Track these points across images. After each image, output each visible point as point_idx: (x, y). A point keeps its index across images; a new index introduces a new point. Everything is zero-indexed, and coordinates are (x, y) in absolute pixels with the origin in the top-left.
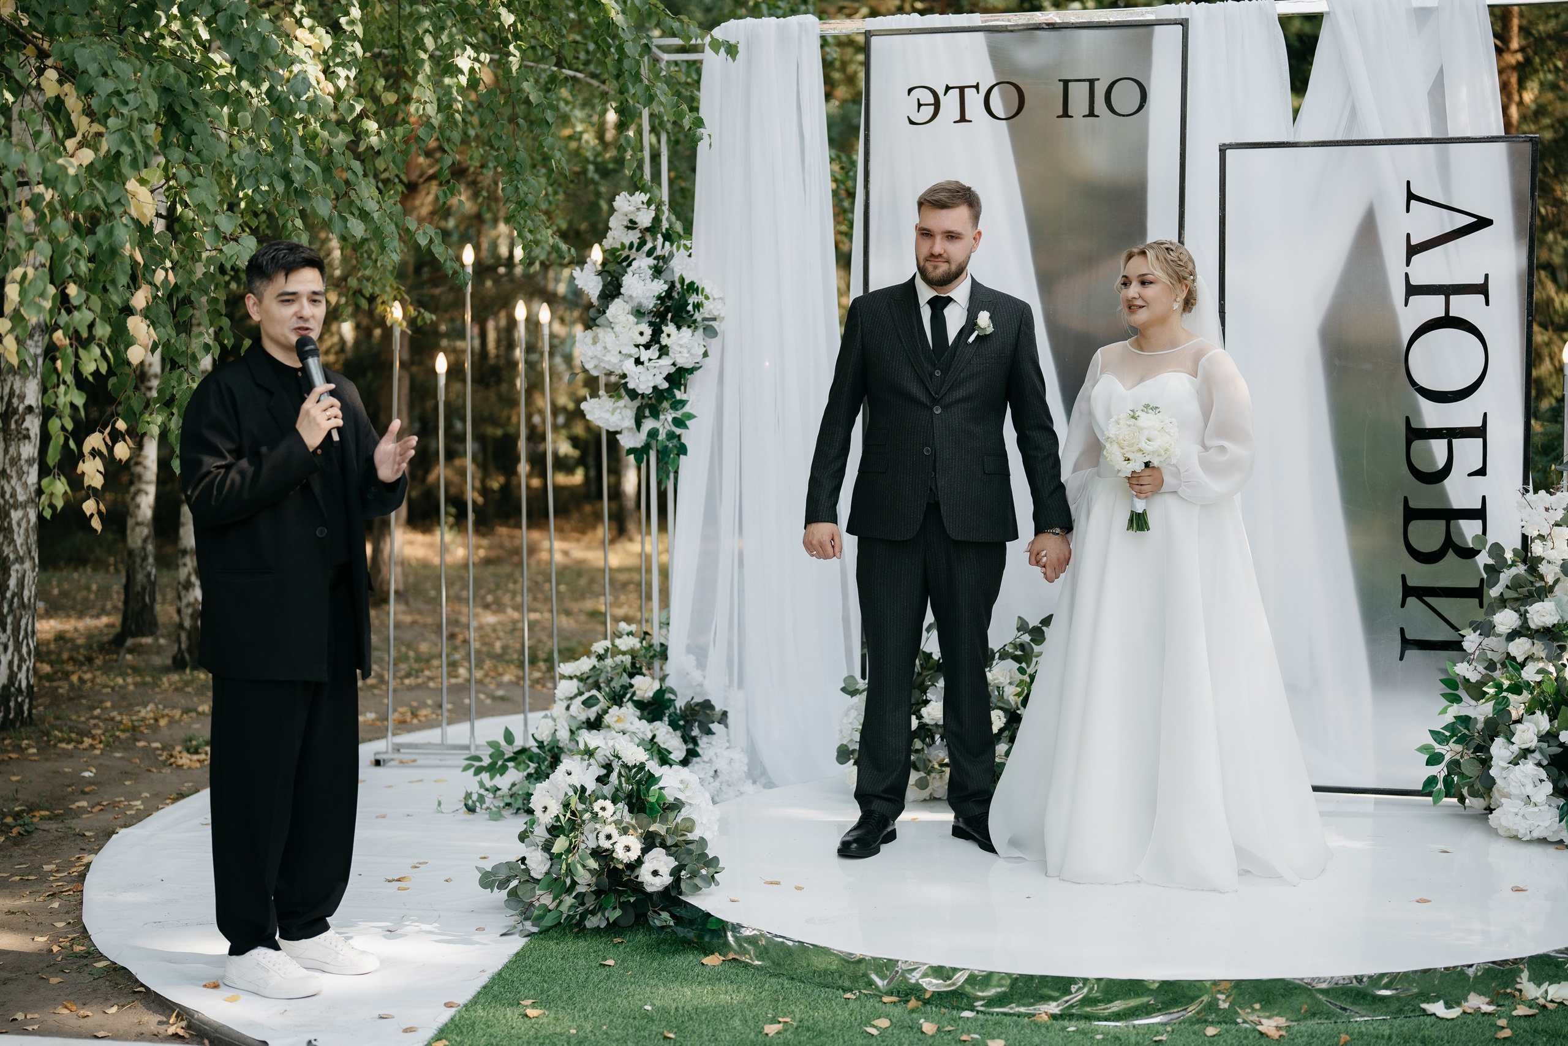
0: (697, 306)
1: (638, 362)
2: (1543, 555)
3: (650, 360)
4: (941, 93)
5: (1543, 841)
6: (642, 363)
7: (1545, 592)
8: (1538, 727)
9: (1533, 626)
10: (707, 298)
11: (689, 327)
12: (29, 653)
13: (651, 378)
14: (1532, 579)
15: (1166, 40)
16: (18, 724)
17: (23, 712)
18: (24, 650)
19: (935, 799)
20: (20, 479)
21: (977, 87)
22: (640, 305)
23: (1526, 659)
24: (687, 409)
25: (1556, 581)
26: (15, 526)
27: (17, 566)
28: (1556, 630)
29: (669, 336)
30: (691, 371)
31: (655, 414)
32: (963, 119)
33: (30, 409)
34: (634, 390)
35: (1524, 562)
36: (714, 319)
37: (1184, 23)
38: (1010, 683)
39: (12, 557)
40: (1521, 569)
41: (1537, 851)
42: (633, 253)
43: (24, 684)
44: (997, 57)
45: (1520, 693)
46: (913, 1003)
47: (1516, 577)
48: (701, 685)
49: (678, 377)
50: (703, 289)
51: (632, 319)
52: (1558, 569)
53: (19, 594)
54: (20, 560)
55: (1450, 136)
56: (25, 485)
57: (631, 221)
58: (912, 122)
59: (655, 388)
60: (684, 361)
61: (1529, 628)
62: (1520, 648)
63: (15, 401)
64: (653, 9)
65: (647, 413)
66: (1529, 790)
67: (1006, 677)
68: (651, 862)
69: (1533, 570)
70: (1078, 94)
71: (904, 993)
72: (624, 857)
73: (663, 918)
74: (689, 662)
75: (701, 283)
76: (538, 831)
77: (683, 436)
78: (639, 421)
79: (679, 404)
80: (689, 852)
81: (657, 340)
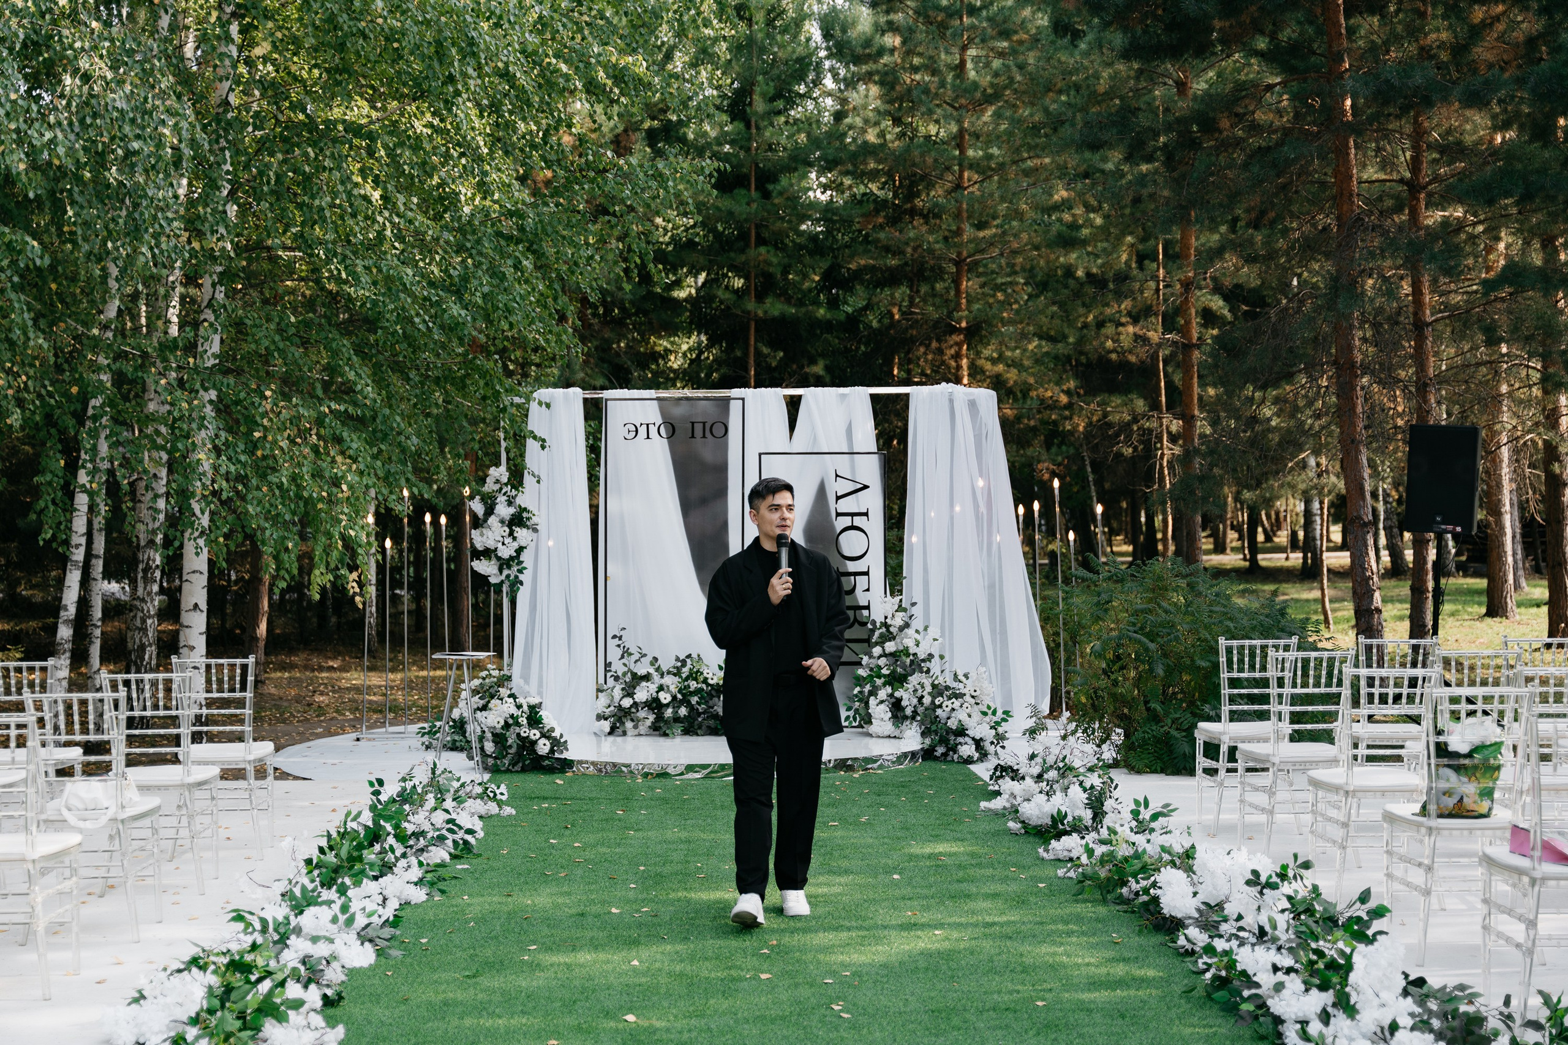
0: (528, 519)
1: (503, 544)
2: (891, 624)
3: (509, 543)
4: (638, 426)
5: (888, 736)
6: (505, 545)
7: (892, 638)
8: (886, 692)
9: (887, 653)
10: (533, 515)
11: (525, 528)
13: (509, 551)
14: (887, 633)
15: (735, 407)
19: (640, 734)
21: (654, 424)
22: (503, 518)
23: (884, 666)
24: (524, 565)
25: (897, 634)
28: (896, 654)
29: (516, 532)
30: (525, 548)
31: (509, 567)
32: (648, 438)
34: (500, 557)
35: (884, 627)
36: (538, 525)
37: (743, 398)
38: (672, 684)
40: (884, 630)
42: (497, 495)
44: (662, 411)
45: (881, 679)
47: (881, 633)
49: (520, 550)
50: (531, 511)
51: (500, 525)
52: (897, 629)
55: (854, 451)
57: (497, 480)
58: (625, 440)
59: (510, 556)
60: (523, 544)
61: (885, 654)
62: (882, 662)
65: (505, 567)
66: (883, 716)
67: (671, 682)
68: (543, 741)
69: (888, 630)
70: (698, 428)
71: (646, 775)
72: (533, 738)
73: (547, 762)
74: (522, 682)
75: (530, 508)
76: (489, 735)
77: (521, 577)
78: (501, 570)
79: (520, 563)
80: (555, 739)
81: (511, 534)
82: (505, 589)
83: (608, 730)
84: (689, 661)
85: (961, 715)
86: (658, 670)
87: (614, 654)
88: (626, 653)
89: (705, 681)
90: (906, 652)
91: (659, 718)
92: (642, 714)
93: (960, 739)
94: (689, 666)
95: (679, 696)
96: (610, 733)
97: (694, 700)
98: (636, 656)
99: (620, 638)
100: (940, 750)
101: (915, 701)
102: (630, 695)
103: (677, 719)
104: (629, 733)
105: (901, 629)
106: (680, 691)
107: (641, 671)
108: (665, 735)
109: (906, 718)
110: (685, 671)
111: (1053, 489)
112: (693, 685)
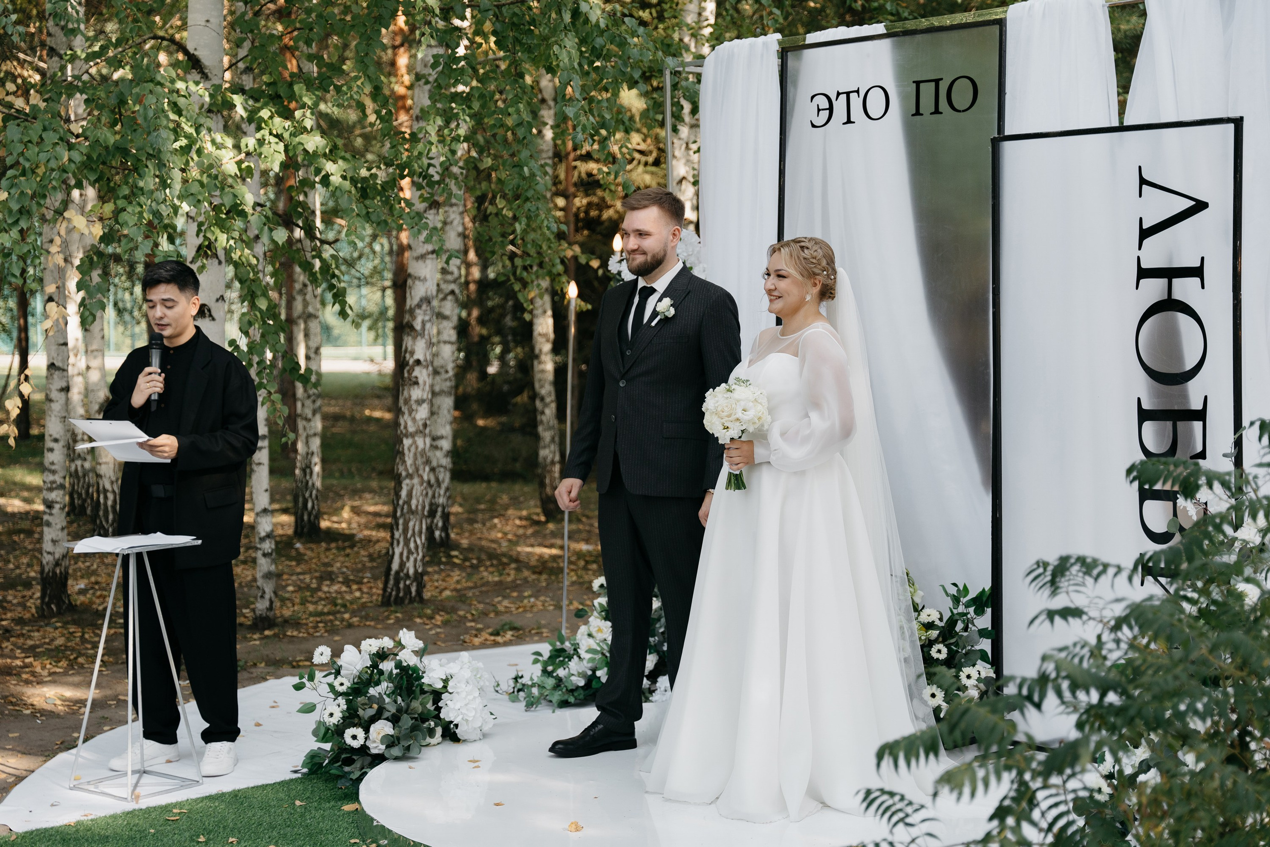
4: (833, 98)
12: (417, 547)
16: (407, 601)
17: (411, 593)
18: (412, 545)
20: (410, 414)
21: (857, 92)
26: (406, 451)
27: (407, 481)
32: (849, 121)
33: (418, 362)
37: (1000, 24)
39: (404, 474)
43: (411, 571)
53: (408, 502)
54: (410, 476)
56: (414, 420)
58: (813, 126)
63: (408, 356)
70: (927, 94)
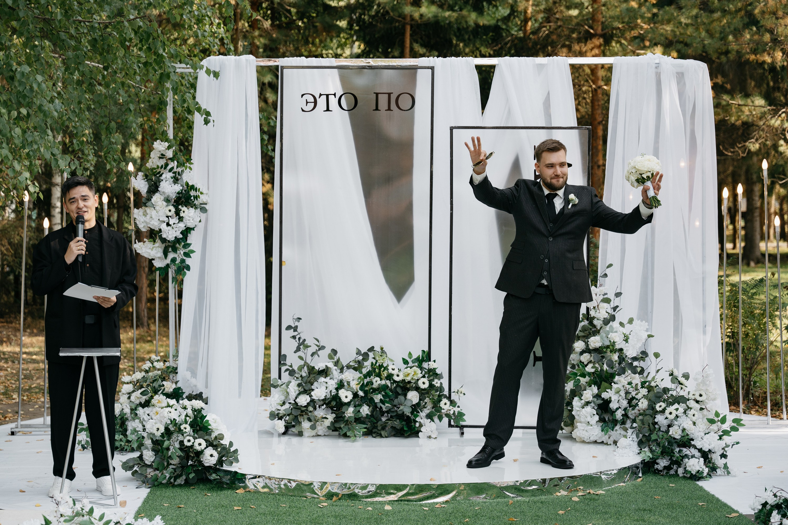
0: (196, 197)
1: (168, 224)
2: (595, 316)
3: (174, 224)
4: (317, 97)
5: (595, 442)
6: (170, 225)
7: (596, 332)
8: (592, 392)
9: (591, 348)
10: (202, 193)
11: (192, 207)
13: (174, 233)
14: (591, 327)
15: (423, 77)
19: (318, 435)
21: (335, 95)
22: (168, 196)
23: (588, 363)
24: (191, 248)
25: (601, 328)
28: (600, 349)
29: (184, 212)
30: (193, 229)
31: (175, 250)
32: (328, 110)
34: (165, 239)
35: (588, 320)
36: (206, 204)
37: (432, 68)
38: (353, 380)
40: (586, 323)
41: (593, 447)
42: (162, 171)
44: (344, 81)
45: (585, 377)
46: (335, 498)
47: (584, 326)
48: (196, 386)
49: (187, 231)
50: (199, 189)
51: (165, 204)
52: (601, 322)
55: (553, 126)
57: (162, 155)
58: (303, 110)
59: (176, 237)
60: (190, 225)
61: (589, 349)
62: (585, 358)
64: (178, 53)
65: (170, 249)
66: (589, 419)
67: (351, 377)
68: (210, 451)
69: (591, 323)
70: (383, 100)
71: (330, 496)
72: (198, 448)
73: (214, 476)
74: (188, 374)
75: (198, 186)
76: (148, 442)
77: (188, 261)
78: (166, 254)
79: (187, 245)
80: (224, 448)
81: (177, 213)
82: (171, 274)
83: (283, 430)
84: (371, 355)
85: (686, 423)
86: (336, 363)
87: (289, 346)
88: (302, 345)
89: (390, 377)
90: (611, 347)
91: (339, 418)
92: (320, 412)
93: (685, 451)
94: (371, 360)
95: (361, 393)
96: (284, 434)
97: (377, 398)
98: (313, 349)
99: (295, 330)
100: (663, 463)
101: (625, 403)
102: (307, 391)
103: (358, 420)
104: (306, 434)
105: (606, 322)
106: (362, 388)
107: (319, 365)
108: (345, 436)
109: (615, 422)
110: (367, 366)
111: (761, 169)
112: (377, 382)
